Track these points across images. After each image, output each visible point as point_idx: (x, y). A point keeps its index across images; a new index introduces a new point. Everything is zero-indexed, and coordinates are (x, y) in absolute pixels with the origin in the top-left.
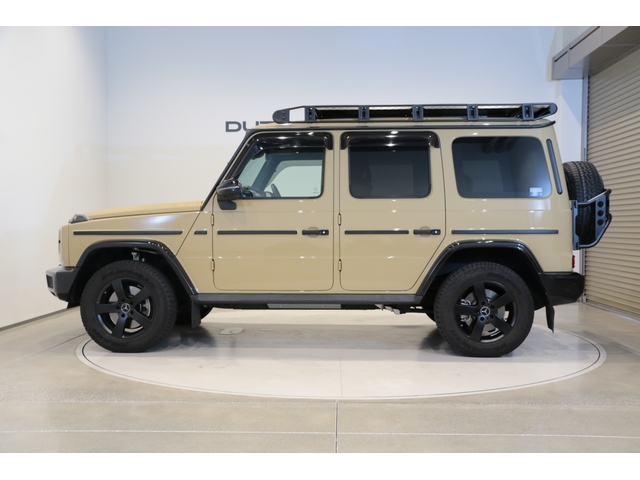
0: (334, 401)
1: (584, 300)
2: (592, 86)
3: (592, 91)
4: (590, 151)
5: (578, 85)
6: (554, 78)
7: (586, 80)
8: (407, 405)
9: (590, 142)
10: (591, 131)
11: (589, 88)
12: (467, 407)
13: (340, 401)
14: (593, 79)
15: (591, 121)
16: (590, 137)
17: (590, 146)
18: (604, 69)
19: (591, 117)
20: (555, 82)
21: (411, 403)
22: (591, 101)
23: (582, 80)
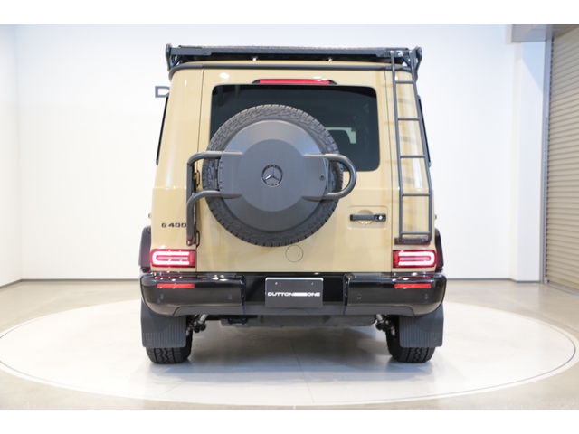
1: (546, 282)
2: (555, 49)
4: (552, 121)
5: (540, 48)
6: (514, 41)
7: (550, 42)
9: (553, 110)
11: (552, 51)
14: (557, 42)
16: (553, 105)
17: (552, 116)
19: (554, 82)
20: (515, 45)
23: (543, 43)
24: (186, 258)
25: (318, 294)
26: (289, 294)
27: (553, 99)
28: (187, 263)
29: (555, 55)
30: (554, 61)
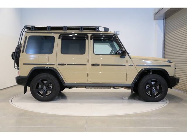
0: (86, 116)
2: (166, 22)
3: (166, 23)
4: (165, 41)
5: (162, 21)
6: (155, 19)
7: (164, 20)
8: (108, 118)
10: (165, 35)
11: (165, 22)
12: (127, 118)
13: (88, 117)
14: (166, 20)
16: (165, 37)
17: (165, 40)
18: (170, 17)
19: (166, 31)
20: (155, 21)
21: (110, 117)
22: (166, 26)
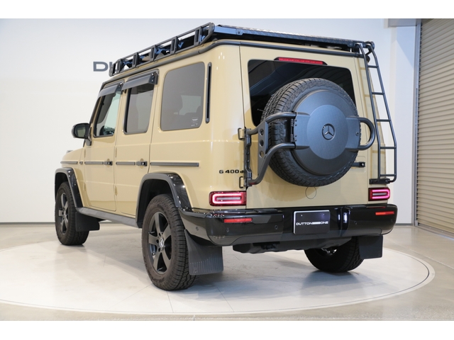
1: (417, 224)
2: (424, 33)
4: (421, 91)
6: (390, 25)
7: (419, 27)
9: (422, 82)
13: (197, 316)
14: (425, 26)
15: (423, 64)
16: (422, 78)
17: (421, 87)
19: (423, 60)
20: (391, 29)
22: (423, 46)
23: (415, 27)
24: (239, 198)
25: (327, 223)
26: (310, 223)
27: (422, 73)
28: (240, 202)
29: (423, 37)
30: (423, 42)
